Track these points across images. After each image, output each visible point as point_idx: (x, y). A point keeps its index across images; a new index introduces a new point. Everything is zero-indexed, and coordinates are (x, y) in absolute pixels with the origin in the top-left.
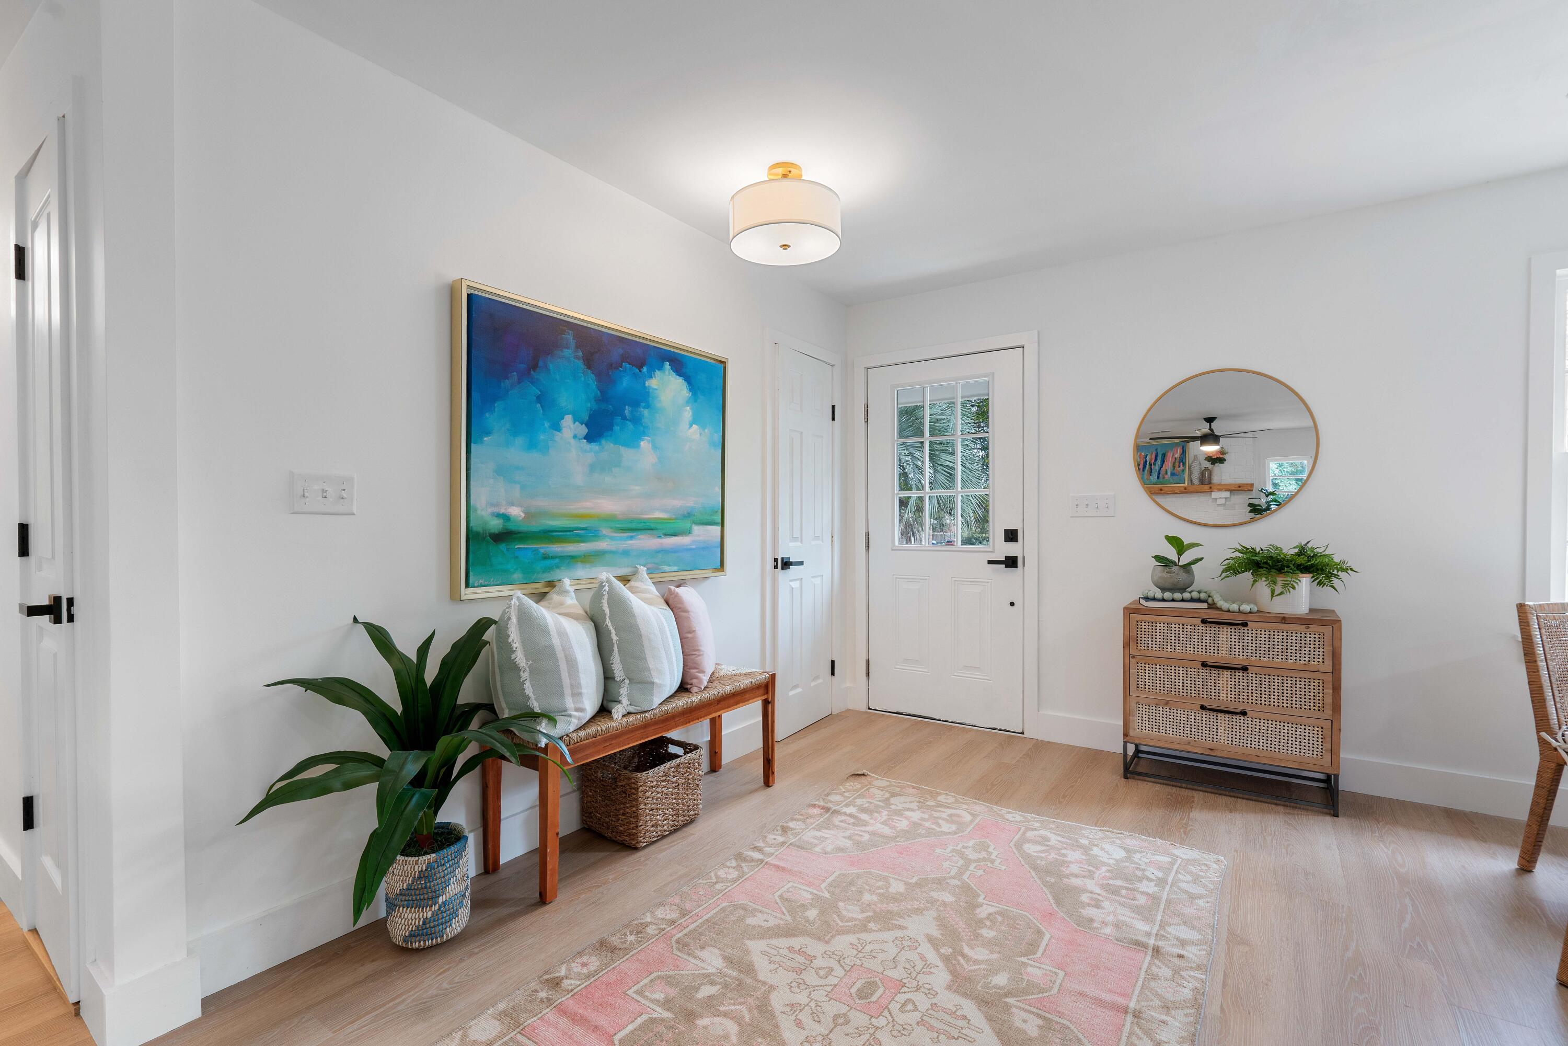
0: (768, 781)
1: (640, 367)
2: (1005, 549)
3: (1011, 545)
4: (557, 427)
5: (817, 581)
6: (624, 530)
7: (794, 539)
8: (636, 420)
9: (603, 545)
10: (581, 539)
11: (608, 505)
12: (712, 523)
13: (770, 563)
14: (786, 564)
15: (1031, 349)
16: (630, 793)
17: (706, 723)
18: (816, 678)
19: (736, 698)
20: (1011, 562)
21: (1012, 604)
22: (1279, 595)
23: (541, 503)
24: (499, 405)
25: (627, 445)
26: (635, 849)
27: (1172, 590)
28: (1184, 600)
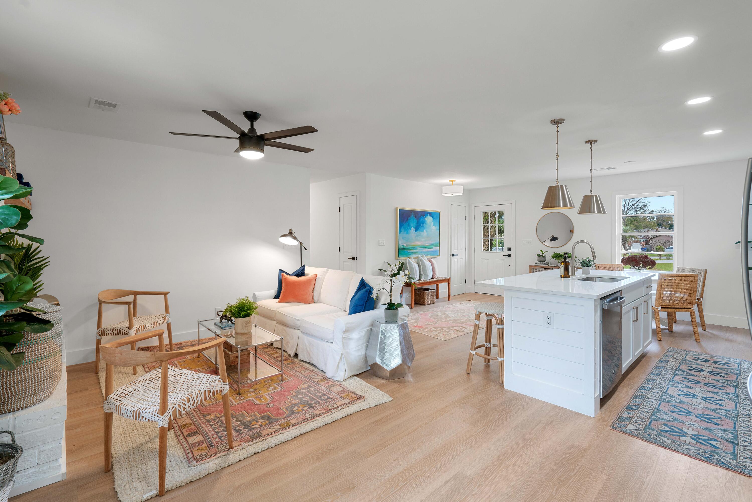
0: (449, 300)
1: (424, 216)
2: (508, 252)
3: (509, 251)
4: (411, 230)
5: (462, 260)
6: (421, 248)
7: (455, 249)
8: (423, 227)
9: (417, 251)
10: (414, 249)
11: (418, 243)
12: (437, 246)
13: (450, 255)
14: (453, 255)
15: (513, 204)
16: (424, 295)
17: (436, 285)
18: (461, 283)
19: (442, 281)
20: (509, 255)
21: (509, 266)
23: (408, 243)
24: (403, 227)
25: (422, 231)
26: (424, 305)
27: (542, 262)
28: (544, 264)
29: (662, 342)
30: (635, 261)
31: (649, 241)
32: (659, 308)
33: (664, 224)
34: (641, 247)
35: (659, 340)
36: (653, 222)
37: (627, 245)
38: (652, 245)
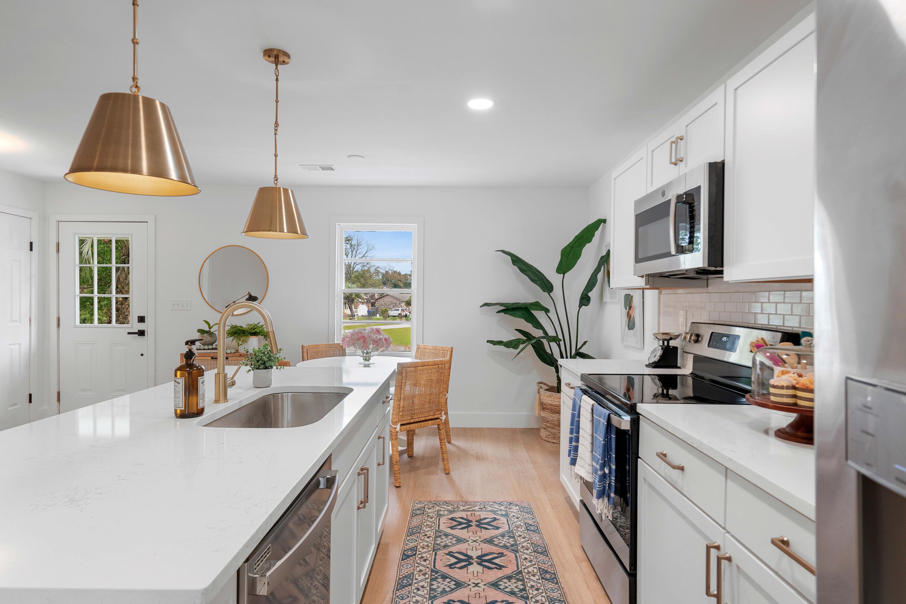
2: (138, 327)
3: (141, 324)
5: (15, 347)
15: (151, 224)
18: (14, 405)
20: (141, 333)
21: (142, 355)
22: (240, 345)
27: (207, 344)
28: (212, 349)
29: (402, 488)
30: (362, 340)
31: (375, 302)
32: (398, 427)
33: (389, 282)
34: (367, 309)
35: (397, 487)
36: (379, 280)
37: (353, 307)
38: (377, 307)
